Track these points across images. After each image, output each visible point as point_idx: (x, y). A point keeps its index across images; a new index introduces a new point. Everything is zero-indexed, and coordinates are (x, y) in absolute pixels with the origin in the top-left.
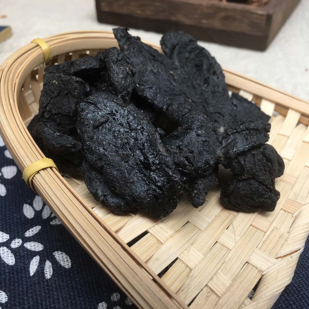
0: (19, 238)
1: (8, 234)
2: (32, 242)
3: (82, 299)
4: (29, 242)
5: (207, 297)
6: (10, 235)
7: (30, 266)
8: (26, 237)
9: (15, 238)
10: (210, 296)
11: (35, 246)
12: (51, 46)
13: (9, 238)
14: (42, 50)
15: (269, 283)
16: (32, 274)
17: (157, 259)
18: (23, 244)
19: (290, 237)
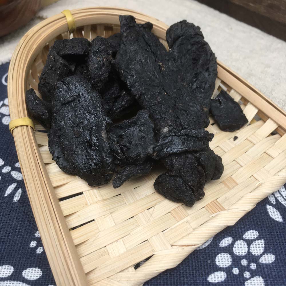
0: (10, 166)
1: (4, 161)
2: (17, 172)
3: (28, 224)
4: (16, 171)
5: (101, 255)
6: (5, 162)
7: (8, 189)
8: (15, 167)
9: (7, 165)
10: (104, 255)
11: (18, 176)
12: (75, 18)
13: (3, 164)
14: (67, 21)
15: (153, 262)
16: (6, 195)
17: (79, 216)
18: (10, 171)
19: (193, 232)
